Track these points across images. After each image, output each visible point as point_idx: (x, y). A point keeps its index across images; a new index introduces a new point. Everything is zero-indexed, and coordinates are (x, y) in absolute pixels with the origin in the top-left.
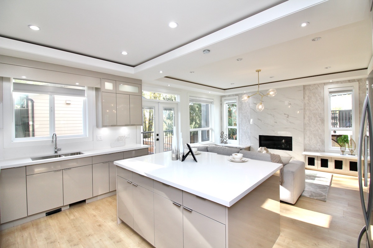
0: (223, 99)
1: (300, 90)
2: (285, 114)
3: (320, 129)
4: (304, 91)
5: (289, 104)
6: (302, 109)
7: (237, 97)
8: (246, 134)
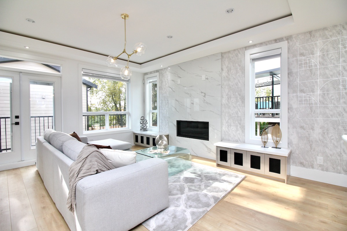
0: (146, 76)
1: (218, 59)
2: (202, 92)
3: (240, 112)
4: (222, 61)
5: (206, 79)
6: (220, 85)
7: (157, 74)
8: (166, 119)
